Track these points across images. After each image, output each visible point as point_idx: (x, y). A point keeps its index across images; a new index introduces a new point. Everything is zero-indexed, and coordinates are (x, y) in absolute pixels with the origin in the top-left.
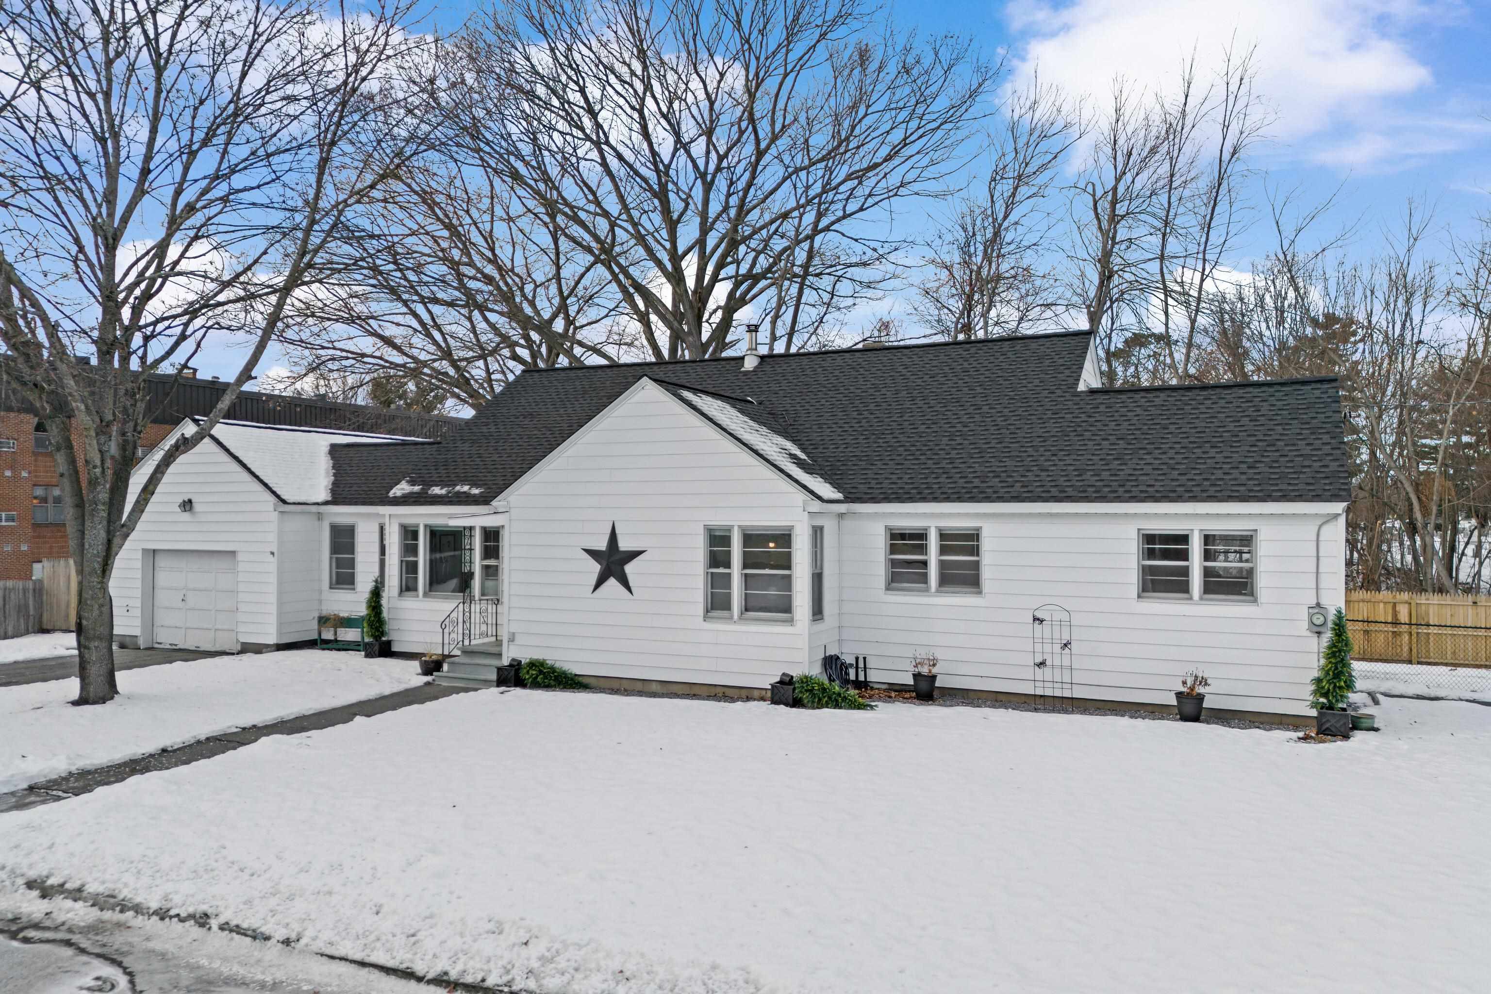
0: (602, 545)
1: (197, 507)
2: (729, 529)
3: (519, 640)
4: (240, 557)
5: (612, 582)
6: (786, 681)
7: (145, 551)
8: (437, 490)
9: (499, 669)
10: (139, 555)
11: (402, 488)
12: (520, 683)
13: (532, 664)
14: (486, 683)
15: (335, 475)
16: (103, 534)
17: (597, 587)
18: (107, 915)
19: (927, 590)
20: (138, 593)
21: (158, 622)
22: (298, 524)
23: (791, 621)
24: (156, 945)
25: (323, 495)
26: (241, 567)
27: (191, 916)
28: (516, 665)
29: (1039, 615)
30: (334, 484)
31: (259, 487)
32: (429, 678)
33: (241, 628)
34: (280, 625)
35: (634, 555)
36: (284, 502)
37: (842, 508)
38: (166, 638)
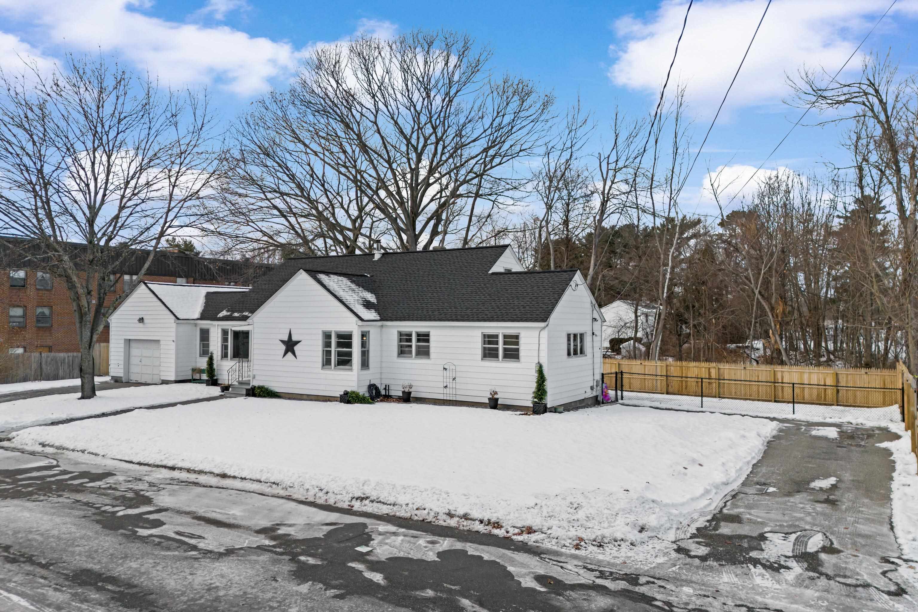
0: (286, 338)
1: (145, 321)
2: (331, 332)
3: (257, 378)
4: (162, 343)
5: (290, 354)
6: (346, 393)
7: (125, 340)
8: (236, 314)
9: (247, 390)
10: (123, 341)
11: (224, 313)
12: (254, 395)
13: (259, 387)
14: (242, 395)
15: (205, 307)
16: (89, 334)
17: (284, 356)
18: (59, 451)
19: (412, 357)
20: (122, 358)
21: (131, 371)
22: (185, 329)
23: (351, 370)
24: (69, 457)
25: (197, 315)
26: (162, 347)
27: (81, 451)
28: (254, 388)
29: (446, 367)
30: (203, 311)
31: (169, 313)
32: (223, 393)
33: (162, 373)
34: (177, 372)
35: (297, 342)
36: (178, 319)
37: (380, 323)
38: (134, 378)
